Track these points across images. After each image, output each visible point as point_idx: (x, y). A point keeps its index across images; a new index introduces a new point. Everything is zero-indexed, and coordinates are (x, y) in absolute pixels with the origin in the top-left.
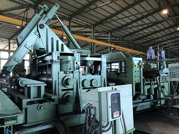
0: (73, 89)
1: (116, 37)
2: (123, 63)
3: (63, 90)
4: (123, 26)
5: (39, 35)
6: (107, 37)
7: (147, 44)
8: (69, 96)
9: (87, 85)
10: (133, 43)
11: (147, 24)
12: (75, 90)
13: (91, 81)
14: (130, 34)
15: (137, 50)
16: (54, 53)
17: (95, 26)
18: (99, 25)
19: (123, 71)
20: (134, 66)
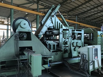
0: (68, 47)
1: (80, 18)
2: (91, 34)
3: (64, 47)
4: (85, 12)
5: (52, 20)
6: (75, 18)
7: (99, 22)
8: (67, 50)
9: (75, 45)
10: (90, 22)
11: (100, 10)
12: (69, 47)
13: (77, 43)
14: (89, 16)
15: (93, 26)
16: (60, 29)
17: (68, 12)
18: (71, 12)
19: (91, 38)
20: (98, 36)
